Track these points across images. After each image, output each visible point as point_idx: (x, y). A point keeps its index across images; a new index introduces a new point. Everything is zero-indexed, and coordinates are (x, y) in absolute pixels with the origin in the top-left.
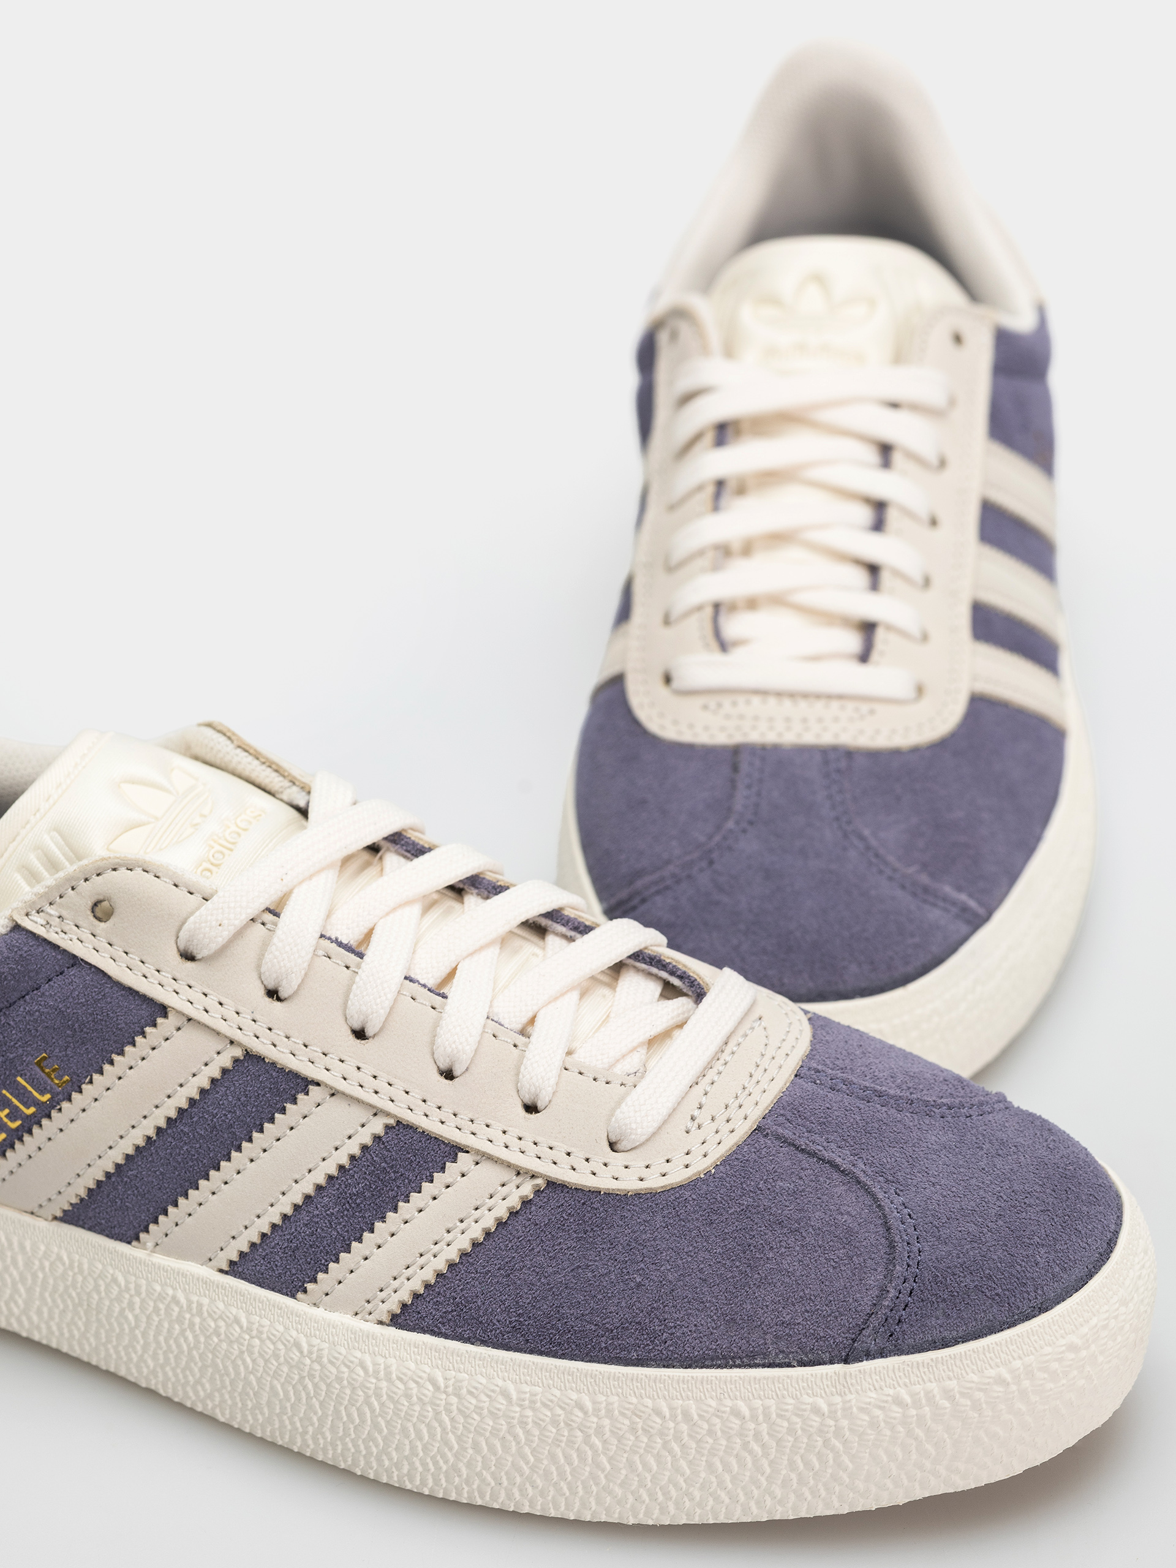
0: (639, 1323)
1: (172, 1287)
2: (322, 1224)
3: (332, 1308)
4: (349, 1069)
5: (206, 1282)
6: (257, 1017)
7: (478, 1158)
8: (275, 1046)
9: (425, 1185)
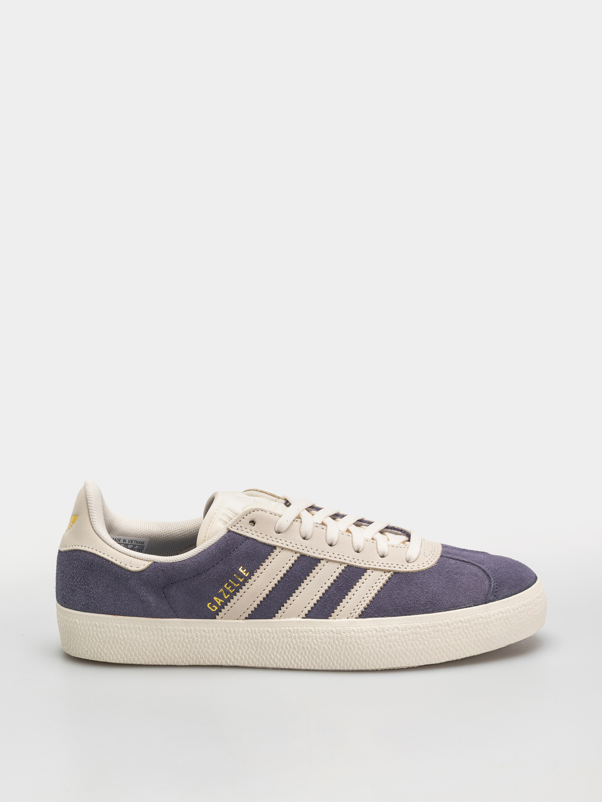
0: (430, 601)
1: (288, 627)
2: (332, 596)
3: (341, 618)
4: (331, 554)
5: (299, 622)
6: (302, 544)
7: (372, 571)
8: (309, 551)
9: (360, 580)
